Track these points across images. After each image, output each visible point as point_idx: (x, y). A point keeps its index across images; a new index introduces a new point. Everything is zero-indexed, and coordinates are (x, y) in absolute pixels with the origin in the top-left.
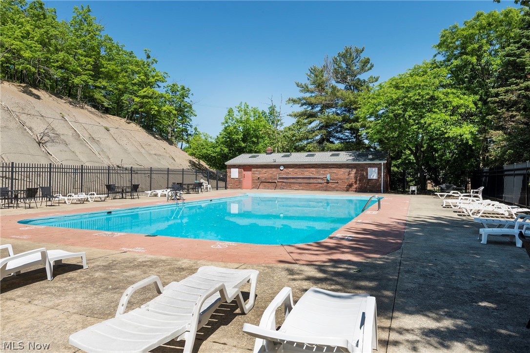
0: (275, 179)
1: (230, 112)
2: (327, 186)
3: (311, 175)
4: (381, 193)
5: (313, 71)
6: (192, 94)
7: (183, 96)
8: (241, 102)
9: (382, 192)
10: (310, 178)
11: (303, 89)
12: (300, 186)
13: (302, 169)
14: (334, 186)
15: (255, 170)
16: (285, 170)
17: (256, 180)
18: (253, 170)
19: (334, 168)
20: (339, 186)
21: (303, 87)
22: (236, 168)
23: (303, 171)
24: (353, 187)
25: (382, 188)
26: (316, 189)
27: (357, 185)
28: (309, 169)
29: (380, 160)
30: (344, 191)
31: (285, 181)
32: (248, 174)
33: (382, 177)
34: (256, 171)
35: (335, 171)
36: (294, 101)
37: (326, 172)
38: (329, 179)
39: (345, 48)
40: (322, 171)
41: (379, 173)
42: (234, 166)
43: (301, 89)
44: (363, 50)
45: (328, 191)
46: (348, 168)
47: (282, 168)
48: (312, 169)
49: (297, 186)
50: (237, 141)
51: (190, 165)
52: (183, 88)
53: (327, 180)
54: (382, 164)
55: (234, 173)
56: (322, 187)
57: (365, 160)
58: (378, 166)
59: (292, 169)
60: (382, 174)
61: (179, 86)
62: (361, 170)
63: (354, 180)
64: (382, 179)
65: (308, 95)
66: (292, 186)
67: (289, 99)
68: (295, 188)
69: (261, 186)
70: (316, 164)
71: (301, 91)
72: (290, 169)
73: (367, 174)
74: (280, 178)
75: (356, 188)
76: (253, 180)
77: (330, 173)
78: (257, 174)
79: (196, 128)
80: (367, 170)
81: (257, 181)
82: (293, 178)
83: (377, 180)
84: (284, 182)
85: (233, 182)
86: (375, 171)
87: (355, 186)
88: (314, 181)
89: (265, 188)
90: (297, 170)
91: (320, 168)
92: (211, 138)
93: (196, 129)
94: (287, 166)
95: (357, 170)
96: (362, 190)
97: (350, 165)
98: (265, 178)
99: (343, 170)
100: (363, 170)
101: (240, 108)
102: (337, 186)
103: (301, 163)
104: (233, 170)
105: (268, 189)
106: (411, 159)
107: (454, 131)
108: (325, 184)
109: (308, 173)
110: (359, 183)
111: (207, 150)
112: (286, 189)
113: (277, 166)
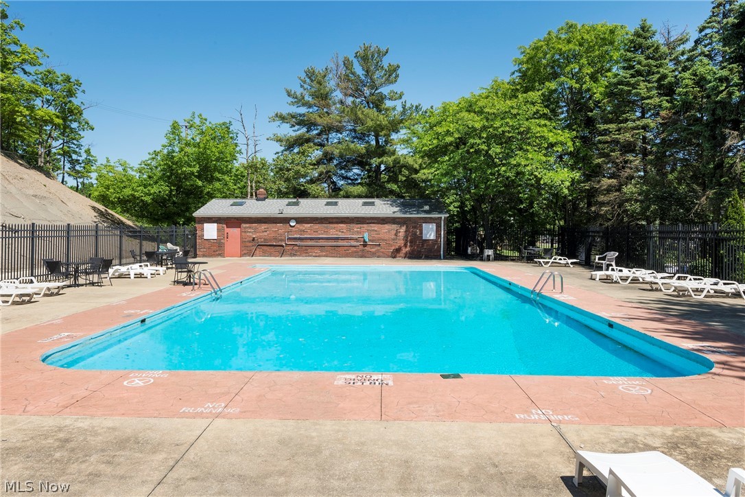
0: (281, 240)
1: (175, 127)
2: (364, 250)
3: (340, 233)
4: (440, 259)
5: (311, 74)
6: (84, 92)
7: (71, 93)
8: (194, 113)
9: (442, 257)
10: (337, 239)
11: (296, 100)
12: (322, 251)
13: (326, 225)
14: (373, 250)
15: (248, 225)
16: (298, 226)
17: (250, 242)
18: (244, 225)
19: (374, 223)
20: (382, 250)
21: (296, 98)
22: (214, 222)
23: (327, 228)
24: (402, 252)
25: (442, 253)
26: (347, 256)
27: (408, 249)
28: (336, 225)
29: (440, 213)
30: (388, 257)
31: (298, 243)
32: (234, 232)
33: (442, 236)
34: (250, 228)
35: (376, 228)
36: (283, 118)
37: (363, 229)
38: (367, 240)
39: (363, 46)
40: (356, 227)
41: (438, 231)
42: (210, 220)
43: (293, 100)
44: (387, 52)
45: (366, 257)
46: (394, 223)
47: (293, 223)
48: (341, 225)
49: (318, 251)
50: (188, 176)
51: (96, 214)
52: (68, 80)
53: (364, 241)
54: (443, 218)
55: (210, 231)
56: (357, 252)
57: (418, 213)
58: (437, 221)
59: (309, 225)
60: (442, 233)
61: (58, 74)
62: (413, 226)
63: (402, 242)
64: (442, 240)
65: (303, 110)
66: (309, 250)
67: (277, 115)
68: (314, 254)
69: (257, 252)
70: (348, 218)
71: (293, 103)
72: (306, 225)
73: (421, 233)
74: (290, 239)
75: (406, 254)
76: (242, 242)
77: (368, 230)
78: (250, 232)
79: (89, 150)
80: (421, 226)
81: (251, 244)
82: (311, 239)
83: (435, 242)
84: (296, 245)
85: (207, 246)
86: (432, 228)
87: (404, 250)
88: (345, 243)
89: (265, 254)
90: (317, 226)
91: (353, 223)
92: (131, 168)
93: (88, 152)
94: (300, 220)
95: (407, 227)
96: (414, 255)
97: (398, 220)
98: (265, 240)
99: (387, 226)
100: (415, 227)
101: (191, 123)
102: (378, 250)
103: (324, 216)
104: (206, 226)
105: (270, 256)
106: (450, 210)
107: (548, 177)
108: (361, 247)
109: (334, 231)
110: (411, 246)
111: (133, 189)
112: (300, 256)
113: (286, 220)
